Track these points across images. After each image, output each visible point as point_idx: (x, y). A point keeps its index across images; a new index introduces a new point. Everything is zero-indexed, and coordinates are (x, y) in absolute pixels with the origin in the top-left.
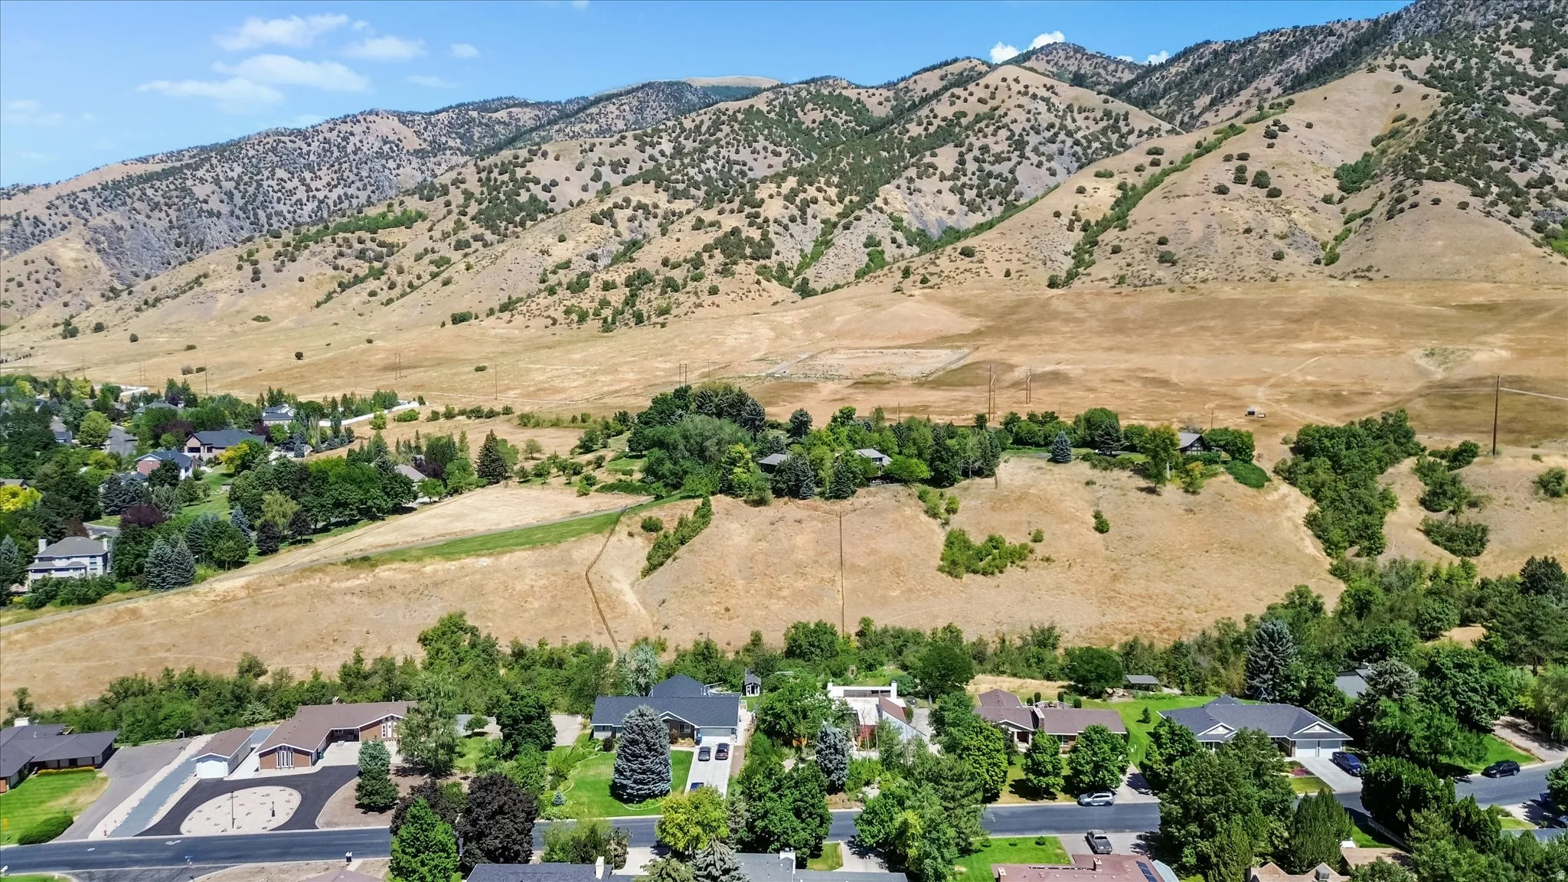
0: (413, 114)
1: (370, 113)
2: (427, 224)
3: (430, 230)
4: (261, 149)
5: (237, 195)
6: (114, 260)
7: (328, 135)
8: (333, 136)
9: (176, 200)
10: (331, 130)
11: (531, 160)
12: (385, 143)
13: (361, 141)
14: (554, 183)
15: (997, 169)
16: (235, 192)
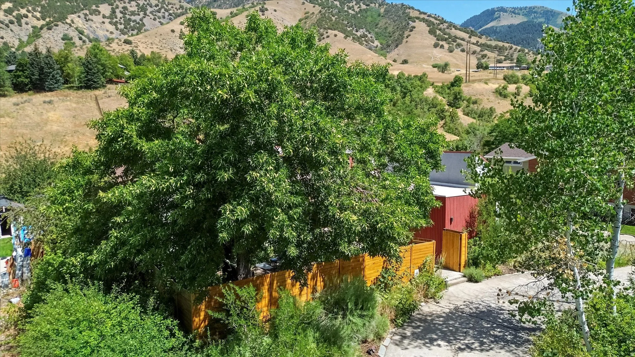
15: (133, 18)
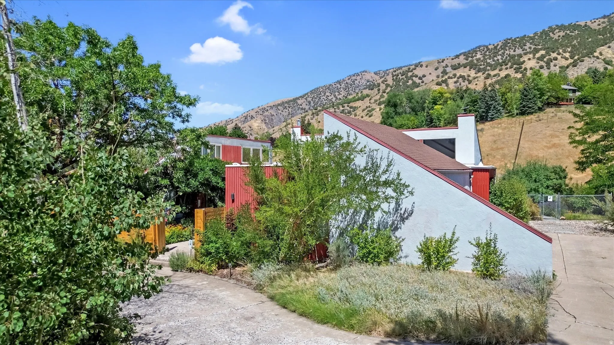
0: (380, 71)
1: (363, 72)
2: (369, 98)
3: (370, 100)
4: (324, 88)
5: (312, 102)
6: (269, 126)
7: (347, 81)
8: (349, 81)
9: (292, 105)
10: (349, 79)
11: (415, 69)
12: (368, 82)
13: (359, 82)
14: (424, 76)
16: (312, 101)
